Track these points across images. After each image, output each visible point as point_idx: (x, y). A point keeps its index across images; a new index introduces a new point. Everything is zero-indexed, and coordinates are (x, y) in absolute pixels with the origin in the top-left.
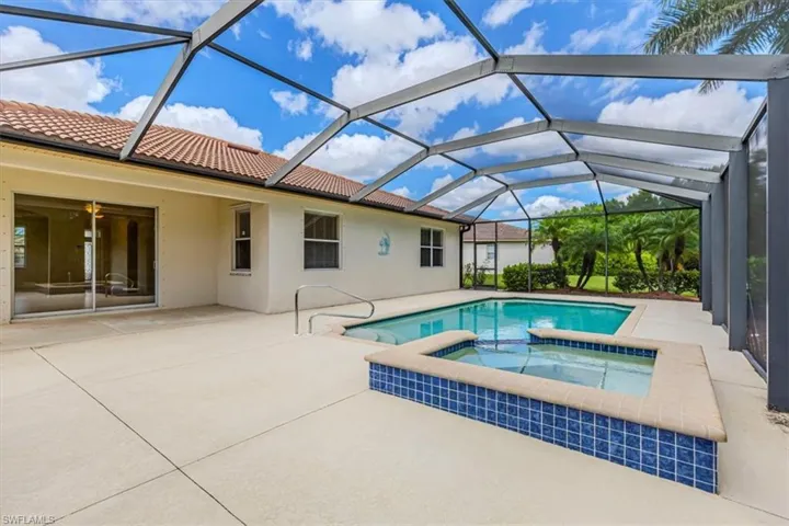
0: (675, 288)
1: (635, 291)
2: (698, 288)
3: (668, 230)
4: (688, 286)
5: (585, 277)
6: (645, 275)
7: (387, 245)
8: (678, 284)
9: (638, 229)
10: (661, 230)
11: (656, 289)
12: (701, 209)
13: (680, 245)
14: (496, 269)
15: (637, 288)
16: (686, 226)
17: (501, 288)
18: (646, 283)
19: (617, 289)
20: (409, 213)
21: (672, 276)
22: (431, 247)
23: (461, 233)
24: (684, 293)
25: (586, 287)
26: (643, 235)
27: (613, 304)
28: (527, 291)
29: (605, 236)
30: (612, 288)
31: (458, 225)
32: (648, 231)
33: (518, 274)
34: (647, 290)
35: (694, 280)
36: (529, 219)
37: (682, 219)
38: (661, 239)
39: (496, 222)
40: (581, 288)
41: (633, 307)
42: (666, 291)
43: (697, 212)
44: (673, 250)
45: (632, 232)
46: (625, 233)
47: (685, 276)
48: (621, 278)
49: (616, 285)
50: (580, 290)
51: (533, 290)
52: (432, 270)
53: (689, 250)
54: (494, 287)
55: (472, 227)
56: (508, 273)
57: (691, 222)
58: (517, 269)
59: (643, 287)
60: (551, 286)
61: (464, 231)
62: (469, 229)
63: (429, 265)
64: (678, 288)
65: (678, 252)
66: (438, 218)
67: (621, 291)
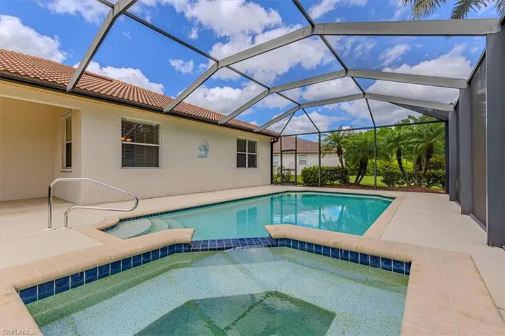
0: (426, 184)
1: (397, 186)
2: (443, 183)
3: (421, 140)
4: (435, 182)
5: (360, 177)
6: (404, 173)
7: (206, 150)
8: (428, 181)
9: (398, 139)
10: (415, 140)
11: (412, 184)
12: (447, 122)
13: (430, 151)
14: (296, 170)
15: (398, 184)
16: (434, 136)
17: (300, 184)
18: (406, 180)
19: (384, 185)
20: (222, 125)
21: (424, 175)
22: (247, 153)
23: (272, 143)
24: (433, 187)
25: (361, 183)
26: (402, 144)
27: (379, 196)
28: (318, 186)
29: (374, 144)
30: (379, 183)
31: (269, 138)
32: (406, 141)
33: (312, 173)
34: (406, 185)
35: (440, 178)
36: (319, 133)
37: (432, 131)
38: (415, 146)
39: (296, 135)
40: (358, 184)
41: (394, 198)
42: (419, 185)
43: (443, 125)
44: (425, 155)
45: (394, 141)
46: (389, 142)
47: (433, 174)
48: (387, 176)
49: (383, 181)
50: (357, 185)
51: (323, 185)
52: (247, 171)
53: (437, 155)
54: (295, 183)
55: (279, 140)
56: (305, 173)
57: (438, 133)
58: (311, 170)
59: (403, 183)
60: (337, 182)
61: (274, 142)
62: (277, 141)
63: (245, 167)
64: (429, 184)
65: (429, 157)
66: (251, 131)
67: (387, 186)
